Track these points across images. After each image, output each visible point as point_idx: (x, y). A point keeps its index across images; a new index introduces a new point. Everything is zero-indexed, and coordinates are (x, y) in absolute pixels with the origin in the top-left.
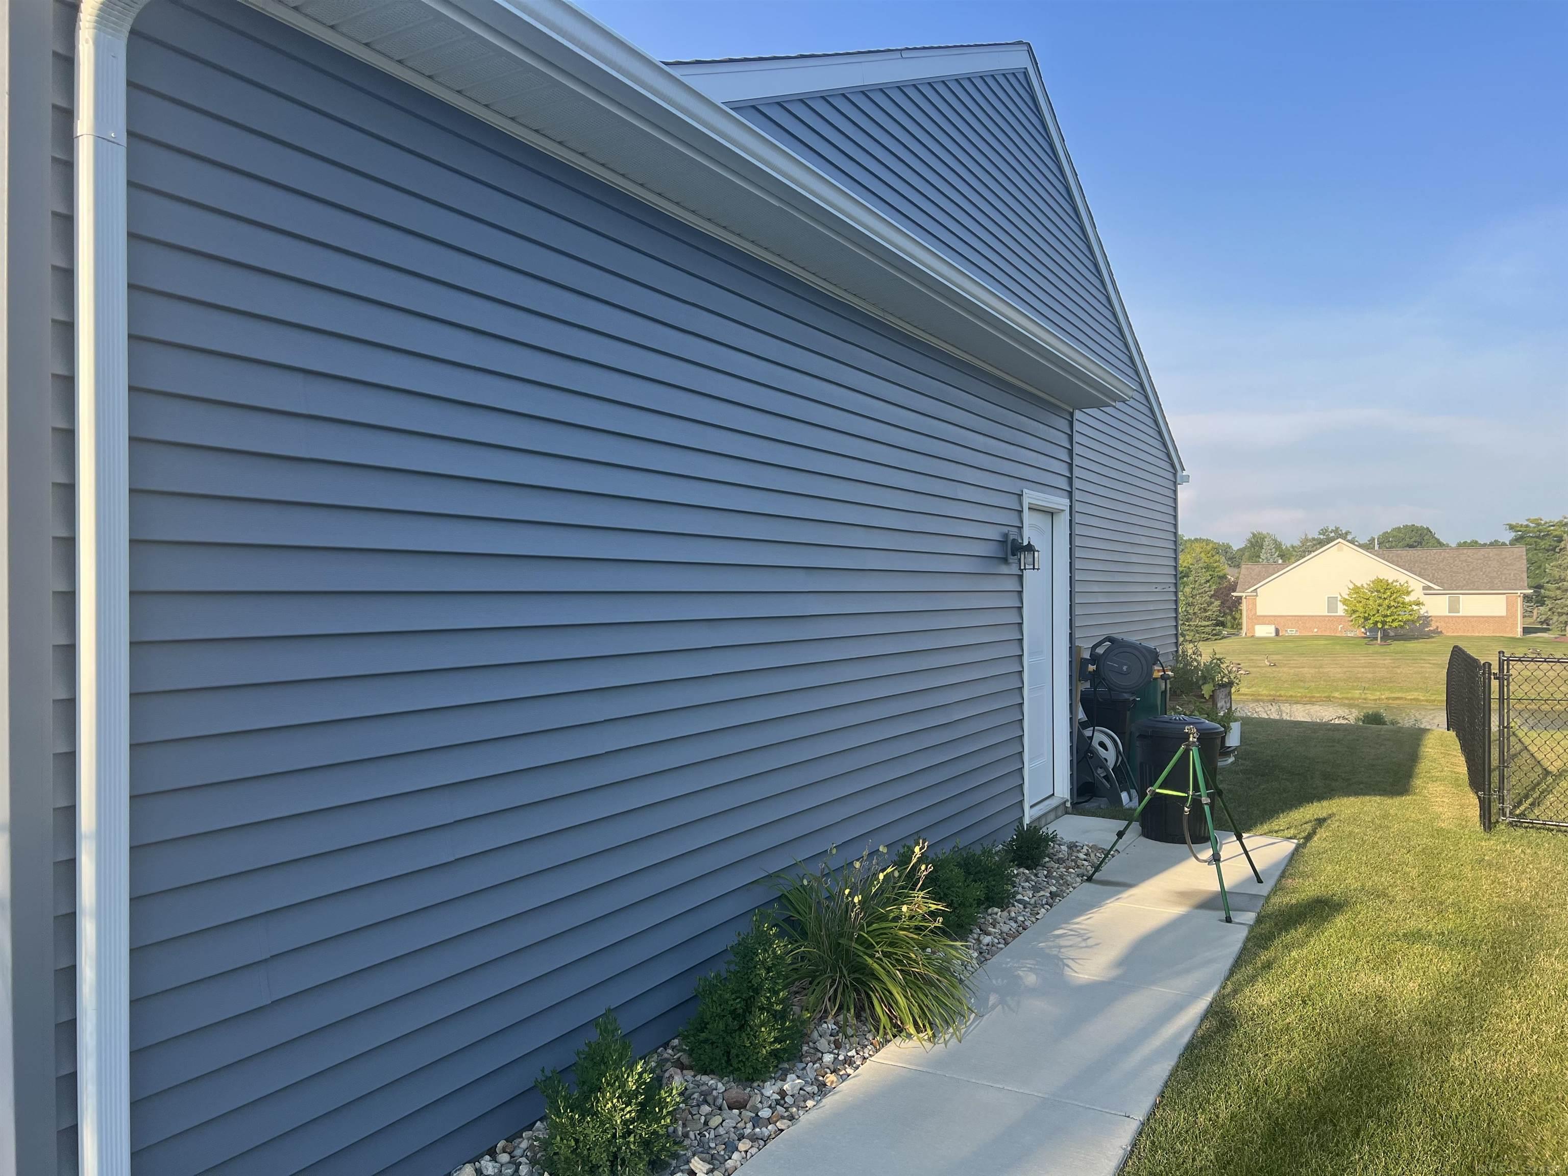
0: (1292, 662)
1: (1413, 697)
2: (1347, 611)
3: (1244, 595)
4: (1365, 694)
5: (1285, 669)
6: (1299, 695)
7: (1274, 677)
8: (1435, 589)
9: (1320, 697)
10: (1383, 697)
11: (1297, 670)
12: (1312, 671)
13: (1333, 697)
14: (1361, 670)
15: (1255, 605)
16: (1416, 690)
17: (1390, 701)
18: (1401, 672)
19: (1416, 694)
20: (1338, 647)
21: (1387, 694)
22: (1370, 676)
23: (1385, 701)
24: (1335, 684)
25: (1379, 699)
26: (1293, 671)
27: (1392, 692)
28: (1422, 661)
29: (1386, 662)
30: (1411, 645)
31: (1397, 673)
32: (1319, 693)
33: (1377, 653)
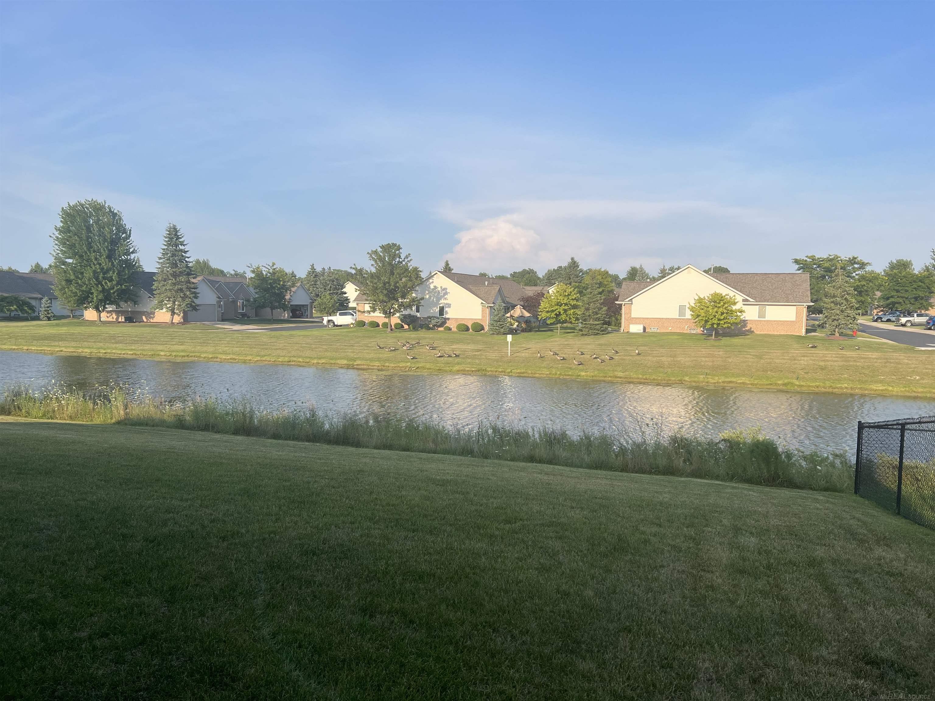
0: (654, 352)
1: (741, 381)
2: (692, 315)
3: (623, 303)
4: (708, 378)
5: (650, 358)
6: (660, 378)
7: (642, 364)
8: (750, 302)
9: (675, 380)
10: (720, 381)
11: (658, 358)
12: (669, 359)
13: (684, 380)
14: (703, 359)
15: (630, 310)
16: (744, 376)
17: (725, 384)
18: (732, 362)
19: (743, 378)
20: (686, 341)
21: (722, 379)
22: (710, 364)
23: (722, 384)
24: (685, 370)
25: (717, 382)
26: (655, 359)
27: (727, 377)
28: (745, 353)
29: (721, 353)
30: (736, 341)
31: (729, 362)
32: (674, 377)
33: (714, 346)
